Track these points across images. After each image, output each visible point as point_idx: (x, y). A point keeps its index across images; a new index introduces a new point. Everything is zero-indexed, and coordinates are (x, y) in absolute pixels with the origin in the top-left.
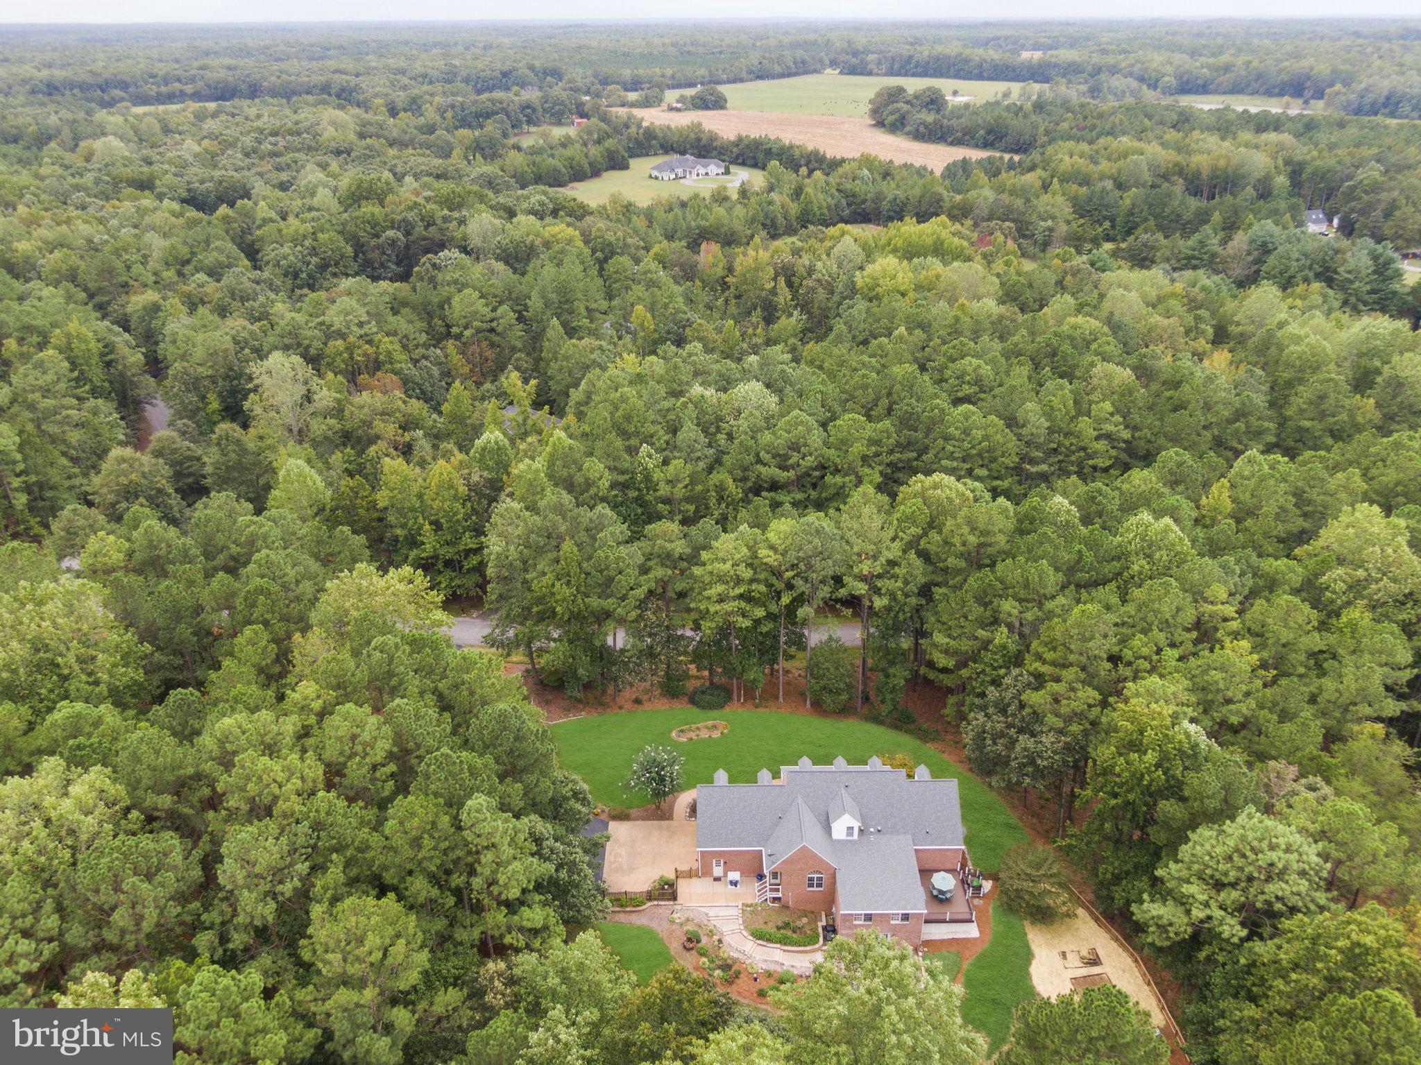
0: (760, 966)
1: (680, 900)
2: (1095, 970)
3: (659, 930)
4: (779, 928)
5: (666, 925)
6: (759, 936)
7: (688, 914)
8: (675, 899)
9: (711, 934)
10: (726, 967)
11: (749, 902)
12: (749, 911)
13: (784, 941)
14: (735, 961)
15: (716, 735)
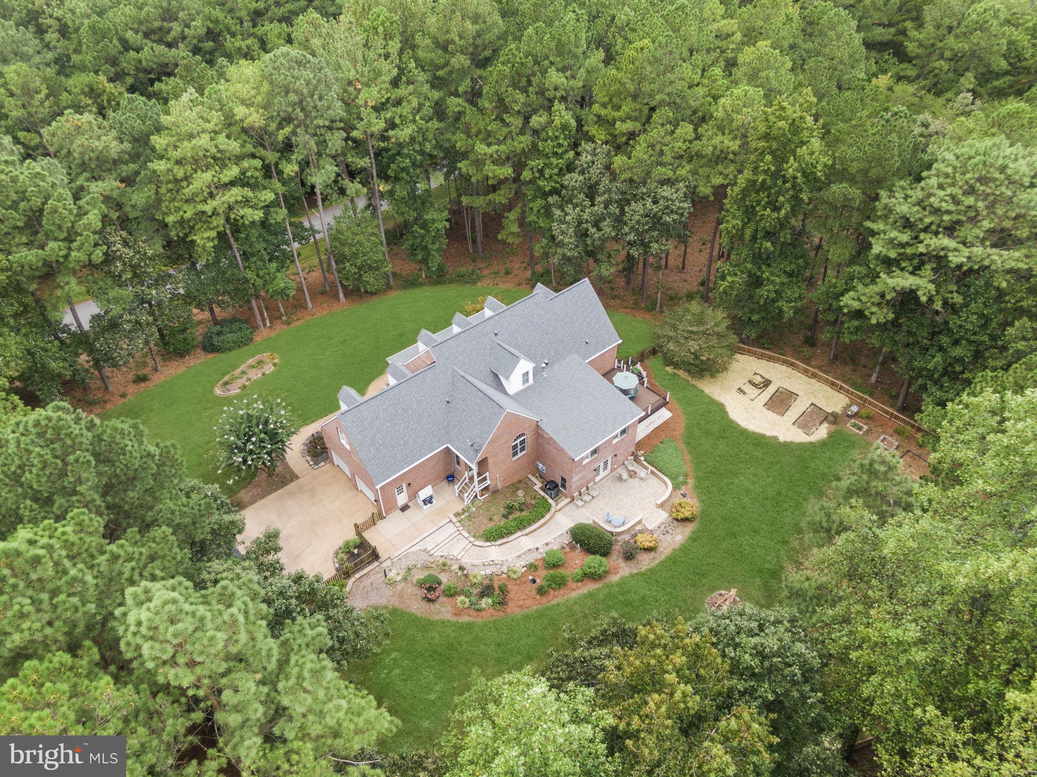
0: (520, 566)
1: (383, 555)
2: (771, 389)
3: (383, 601)
4: (505, 516)
5: (388, 592)
6: (494, 536)
7: (405, 563)
8: (375, 556)
9: (444, 567)
10: (487, 591)
11: (459, 509)
12: (466, 518)
13: (521, 525)
14: (491, 577)
15: (269, 369)
